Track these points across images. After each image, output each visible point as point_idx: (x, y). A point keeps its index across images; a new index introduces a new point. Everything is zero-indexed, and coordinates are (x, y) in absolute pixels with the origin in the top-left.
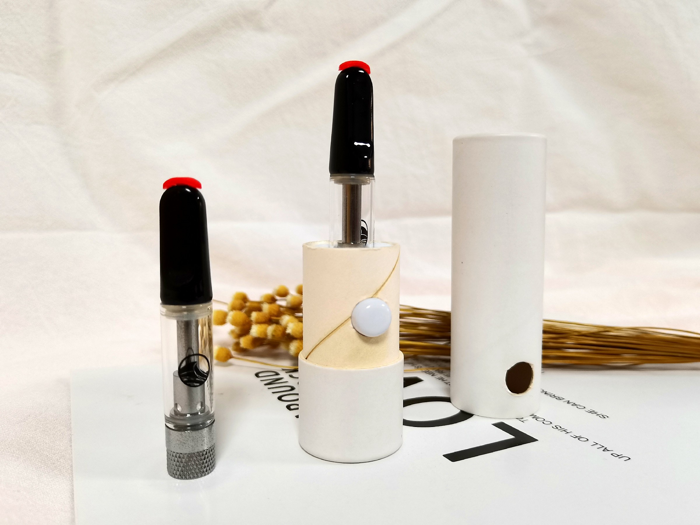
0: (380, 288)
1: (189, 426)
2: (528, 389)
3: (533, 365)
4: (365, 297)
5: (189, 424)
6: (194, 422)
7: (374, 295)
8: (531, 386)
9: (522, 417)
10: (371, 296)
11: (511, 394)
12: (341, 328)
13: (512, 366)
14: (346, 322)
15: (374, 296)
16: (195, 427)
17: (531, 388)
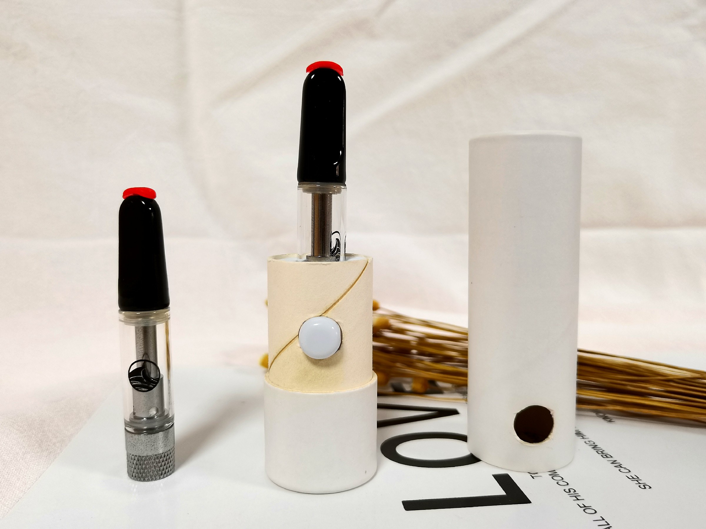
0: (332, 306)
1: (145, 430)
2: (546, 439)
3: (553, 410)
4: (312, 315)
5: (145, 428)
6: (151, 426)
7: (323, 313)
8: (550, 436)
9: (537, 472)
10: (320, 315)
11: (521, 443)
12: (290, 346)
13: (522, 409)
14: (294, 340)
15: (323, 315)
16: (151, 431)
17: (549, 438)
